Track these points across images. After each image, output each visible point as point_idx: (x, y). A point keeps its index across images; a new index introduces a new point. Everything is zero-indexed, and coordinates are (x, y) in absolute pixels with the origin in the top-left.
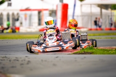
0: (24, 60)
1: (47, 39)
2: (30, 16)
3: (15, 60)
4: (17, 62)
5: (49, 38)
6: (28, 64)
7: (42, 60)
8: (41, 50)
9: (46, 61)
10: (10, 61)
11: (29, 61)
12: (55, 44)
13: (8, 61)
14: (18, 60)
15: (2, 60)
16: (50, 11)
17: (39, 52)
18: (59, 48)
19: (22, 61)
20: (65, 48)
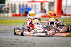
0: (31, 42)
2: (35, 6)
3: (24, 42)
4: (26, 43)
6: (33, 45)
7: (43, 43)
9: (46, 43)
10: (21, 42)
11: (34, 43)
13: (19, 43)
14: (26, 42)
15: (15, 42)
16: (49, 2)
19: (29, 43)
20: (49, 34)
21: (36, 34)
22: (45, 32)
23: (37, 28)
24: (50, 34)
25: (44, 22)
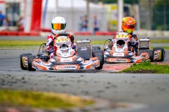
1: (58, 51)
5: (62, 49)
8: (48, 68)
12: (71, 60)
16: (7, 4)
17: (44, 70)
18: (76, 67)
20: (85, 67)
21: (58, 68)
22: (78, 63)
23: (61, 53)
24: (88, 67)
25: (84, 41)
